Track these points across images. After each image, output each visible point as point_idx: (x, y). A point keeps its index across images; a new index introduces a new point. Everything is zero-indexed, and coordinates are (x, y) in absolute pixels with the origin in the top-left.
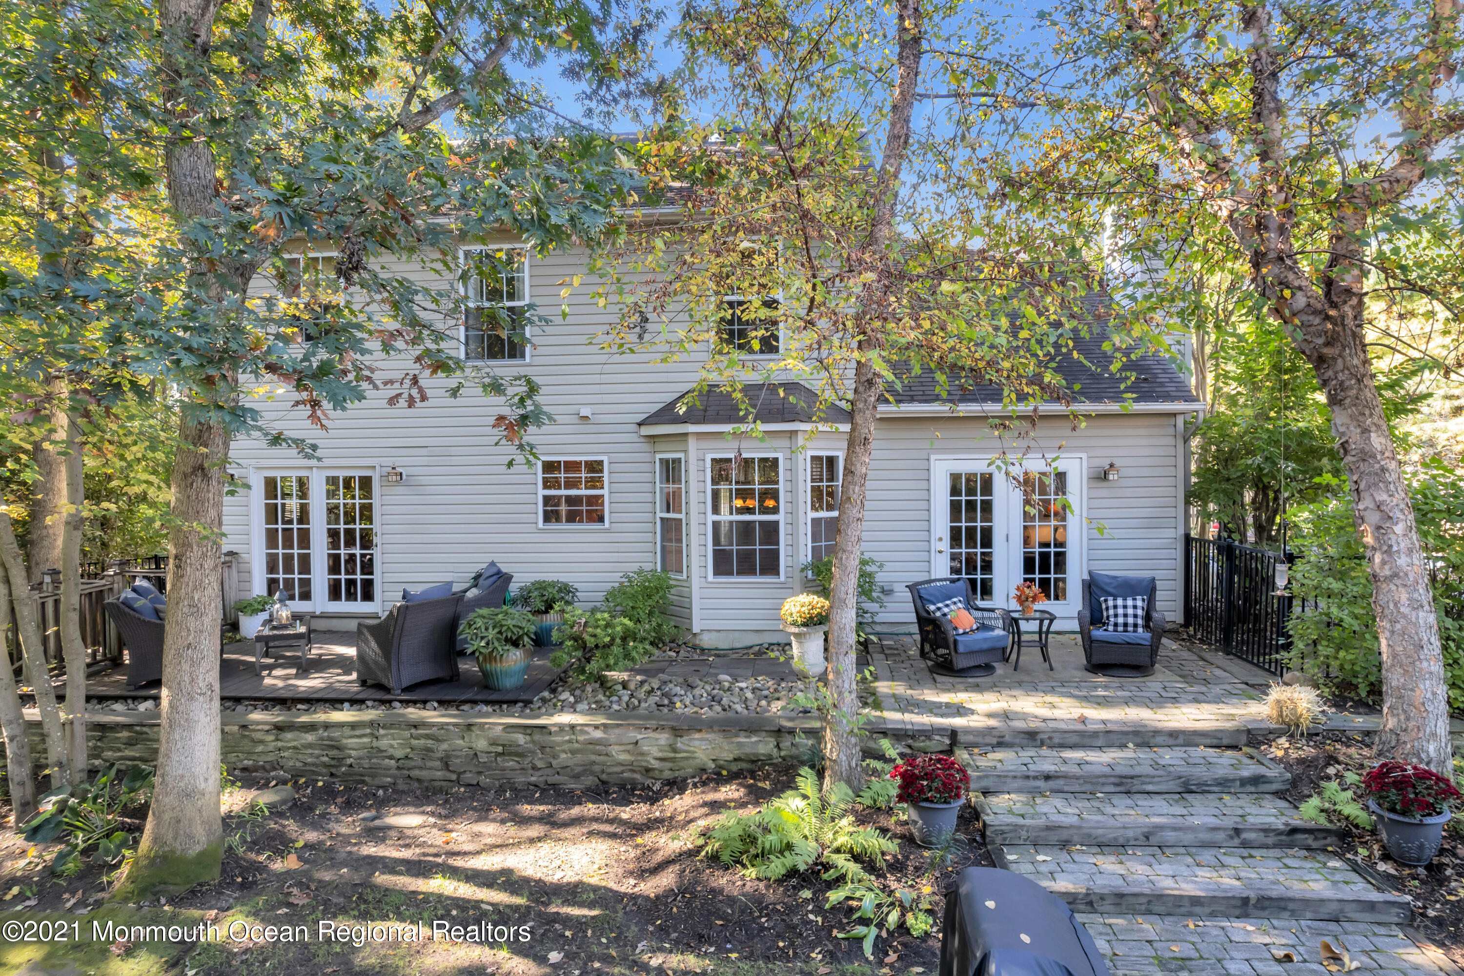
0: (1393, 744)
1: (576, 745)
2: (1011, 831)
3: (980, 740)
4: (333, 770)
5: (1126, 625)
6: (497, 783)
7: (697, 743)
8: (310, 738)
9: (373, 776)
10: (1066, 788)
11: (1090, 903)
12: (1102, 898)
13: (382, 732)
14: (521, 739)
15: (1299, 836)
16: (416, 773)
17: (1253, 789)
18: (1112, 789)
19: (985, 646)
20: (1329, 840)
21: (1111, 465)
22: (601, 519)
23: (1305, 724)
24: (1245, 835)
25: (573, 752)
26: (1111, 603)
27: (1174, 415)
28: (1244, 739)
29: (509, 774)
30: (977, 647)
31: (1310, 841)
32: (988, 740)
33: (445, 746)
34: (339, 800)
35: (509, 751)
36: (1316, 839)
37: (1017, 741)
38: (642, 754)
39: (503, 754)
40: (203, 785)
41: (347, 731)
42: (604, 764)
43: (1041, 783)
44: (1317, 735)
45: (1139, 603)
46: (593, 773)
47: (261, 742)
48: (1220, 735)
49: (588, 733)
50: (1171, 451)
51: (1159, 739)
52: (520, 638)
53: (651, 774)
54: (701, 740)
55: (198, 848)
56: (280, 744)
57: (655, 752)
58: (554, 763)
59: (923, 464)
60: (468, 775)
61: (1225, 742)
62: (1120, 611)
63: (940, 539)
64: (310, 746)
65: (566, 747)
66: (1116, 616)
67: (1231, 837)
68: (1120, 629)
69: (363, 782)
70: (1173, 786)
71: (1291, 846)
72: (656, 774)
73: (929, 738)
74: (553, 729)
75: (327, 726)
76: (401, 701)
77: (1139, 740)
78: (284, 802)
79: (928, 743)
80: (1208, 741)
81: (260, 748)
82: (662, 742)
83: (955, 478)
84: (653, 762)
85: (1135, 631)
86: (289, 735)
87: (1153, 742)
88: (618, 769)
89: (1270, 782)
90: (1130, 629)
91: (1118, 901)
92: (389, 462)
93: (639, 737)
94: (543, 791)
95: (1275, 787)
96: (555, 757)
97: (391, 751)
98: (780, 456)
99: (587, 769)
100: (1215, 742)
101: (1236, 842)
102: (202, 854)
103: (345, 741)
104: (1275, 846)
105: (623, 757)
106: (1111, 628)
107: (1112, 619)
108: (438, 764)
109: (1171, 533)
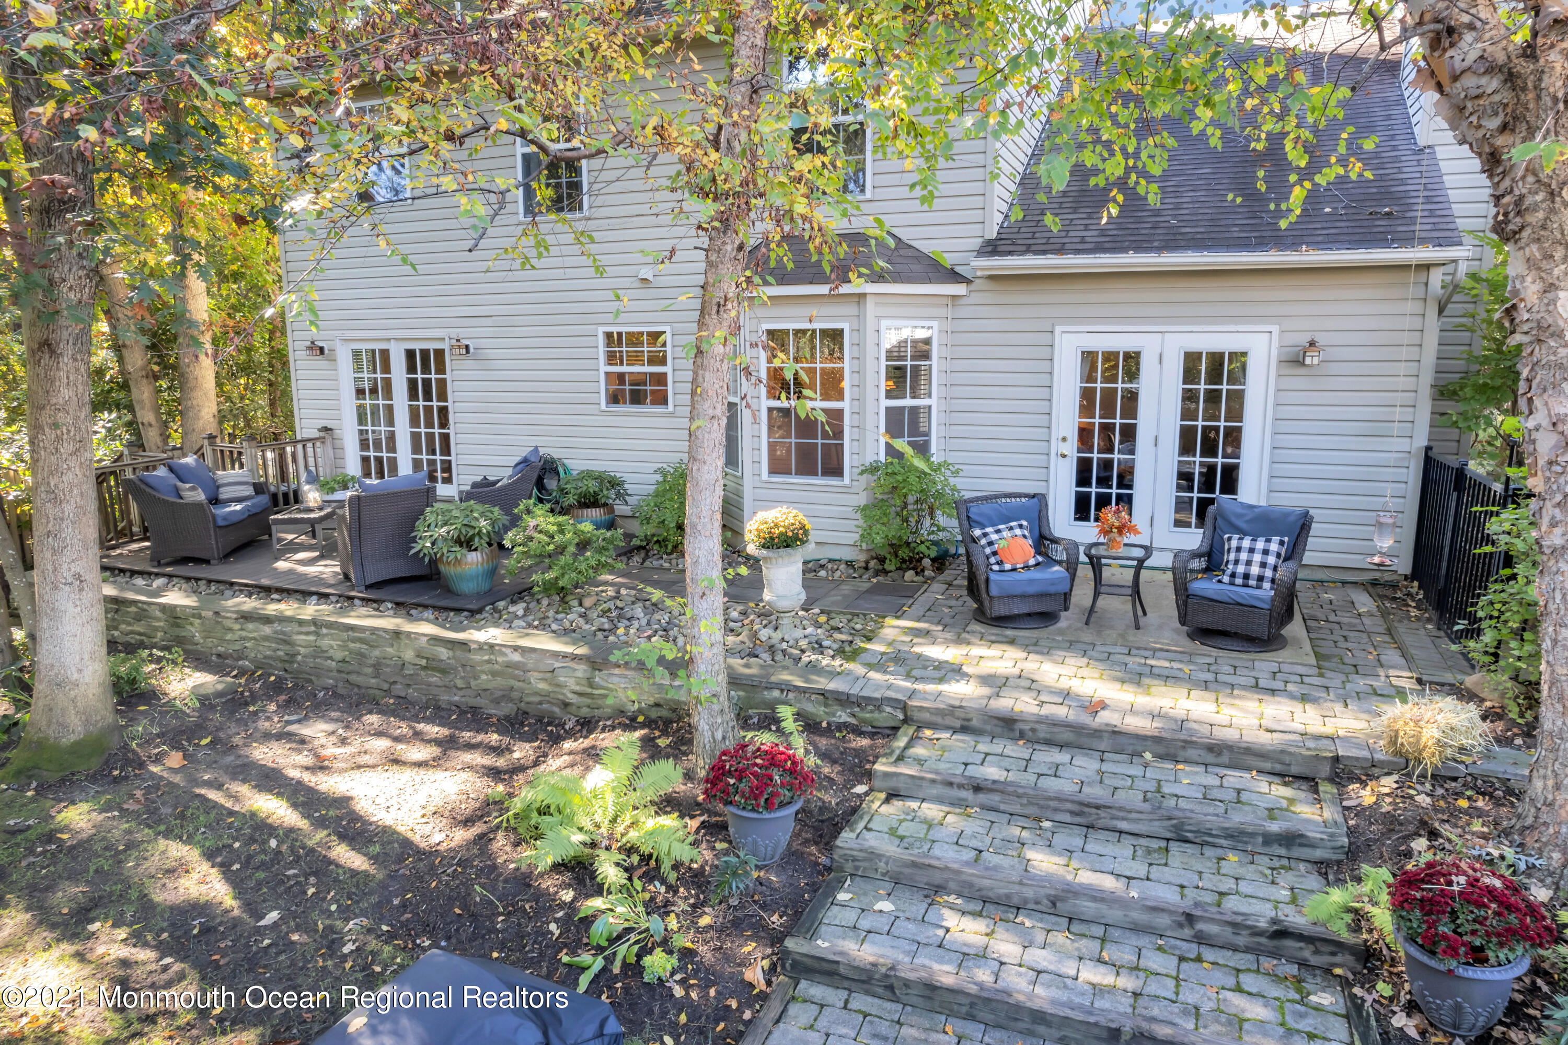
0: (1529, 821)
1: (497, 667)
2: (865, 860)
3: (939, 720)
4: (287, 666)
5: (1246, 576)
6: (424, 699)
7: (615, 680)
8: (267, 630)
9: (318, 676)
10: (1002, 807)
11: (891, 988)
12: (907, 984)
13: (324, 631)
14: (443, 653)
15: (1289, 943)
16: (353, 678)
17: (1283, 851)
18: (1067, 818)
19: (1031, 590)
20: (1338, 959)
21: (1312, 344)
22: (664, 401)
23: (1431, 759)
24: (1200, 926)
25: (494, 674)
26: (1234, 543)
27: (1426, 267)
28: (1325, 770)
29: (435, 691)
30: (1018, 590)
31: (1307, 953)
32: (949, 721)
33: (376, 653)
34: (283, 697)
35: (432, 665)
36: (1317, 952)
37: (988, 728)
38: (558, 685)
39: (425, 668)
40: (76, 676)
41: (296, 628)
42: (522, 691)
43: (967, 795)
44: (1455, 779)
45: (1274, 547)
46: (511, 700)
47: (230, 629)
48: (1287, 759)
49: (505, 655)
50: (1417, 323)
51: (1192, 753)
52: (471, 539)
53: (569, 709)
54: (620, 676)
55: (73, 738)
56: (244, 634)
57: (572, 684)
58: (473, 683)
59: (1045, 338)
60: (399, 686)
61: (1294, 770)
62: (1244, 556)
63: (1064, 439)
64: (266, 638)
65: (486, 667)
66: (1237, 562)
67: (1180, 926)
68: (1239, 581)
69: (310, 681)
70: (1157, 828)
71: (1275, 954)
72: (573, 709)
73: (879, 708)
74: (473, 646)
75: (282, 619)
76: (362, 599)
77: (1161, 750)
78: (219, 694)
79: (876, 715)
80: (1268, 766)
81: (229, 637)
82: (580, 674)
83: (1089, 358)
84: (570, 695)
85: (1259, 587)
86: (250, 626)
87: (1182, 754)
88: (536, 699)
89: (1313, 846)
90: (1252, 582)
91: (928, 993)
92: (454, 333)
93: (557, 665)
94: (462, 713)
95: (1319, 854)
96: (476, 678)
97: (331, 653)
98: (846, 326)
99: (506, 696)
100: (1278, 768)
101: (1187, 932)
102: (77, 744)
103: (295, 637)
104: (1247, 950)
105: (542, 686)
106: (1226, 579)
107: (1230, 566)
108: (369, 670)
109: (1404, 444)
